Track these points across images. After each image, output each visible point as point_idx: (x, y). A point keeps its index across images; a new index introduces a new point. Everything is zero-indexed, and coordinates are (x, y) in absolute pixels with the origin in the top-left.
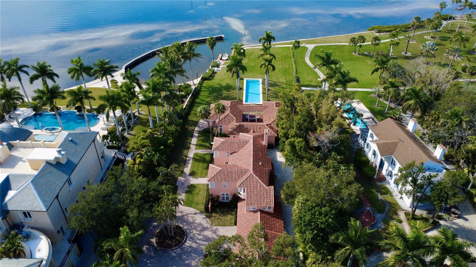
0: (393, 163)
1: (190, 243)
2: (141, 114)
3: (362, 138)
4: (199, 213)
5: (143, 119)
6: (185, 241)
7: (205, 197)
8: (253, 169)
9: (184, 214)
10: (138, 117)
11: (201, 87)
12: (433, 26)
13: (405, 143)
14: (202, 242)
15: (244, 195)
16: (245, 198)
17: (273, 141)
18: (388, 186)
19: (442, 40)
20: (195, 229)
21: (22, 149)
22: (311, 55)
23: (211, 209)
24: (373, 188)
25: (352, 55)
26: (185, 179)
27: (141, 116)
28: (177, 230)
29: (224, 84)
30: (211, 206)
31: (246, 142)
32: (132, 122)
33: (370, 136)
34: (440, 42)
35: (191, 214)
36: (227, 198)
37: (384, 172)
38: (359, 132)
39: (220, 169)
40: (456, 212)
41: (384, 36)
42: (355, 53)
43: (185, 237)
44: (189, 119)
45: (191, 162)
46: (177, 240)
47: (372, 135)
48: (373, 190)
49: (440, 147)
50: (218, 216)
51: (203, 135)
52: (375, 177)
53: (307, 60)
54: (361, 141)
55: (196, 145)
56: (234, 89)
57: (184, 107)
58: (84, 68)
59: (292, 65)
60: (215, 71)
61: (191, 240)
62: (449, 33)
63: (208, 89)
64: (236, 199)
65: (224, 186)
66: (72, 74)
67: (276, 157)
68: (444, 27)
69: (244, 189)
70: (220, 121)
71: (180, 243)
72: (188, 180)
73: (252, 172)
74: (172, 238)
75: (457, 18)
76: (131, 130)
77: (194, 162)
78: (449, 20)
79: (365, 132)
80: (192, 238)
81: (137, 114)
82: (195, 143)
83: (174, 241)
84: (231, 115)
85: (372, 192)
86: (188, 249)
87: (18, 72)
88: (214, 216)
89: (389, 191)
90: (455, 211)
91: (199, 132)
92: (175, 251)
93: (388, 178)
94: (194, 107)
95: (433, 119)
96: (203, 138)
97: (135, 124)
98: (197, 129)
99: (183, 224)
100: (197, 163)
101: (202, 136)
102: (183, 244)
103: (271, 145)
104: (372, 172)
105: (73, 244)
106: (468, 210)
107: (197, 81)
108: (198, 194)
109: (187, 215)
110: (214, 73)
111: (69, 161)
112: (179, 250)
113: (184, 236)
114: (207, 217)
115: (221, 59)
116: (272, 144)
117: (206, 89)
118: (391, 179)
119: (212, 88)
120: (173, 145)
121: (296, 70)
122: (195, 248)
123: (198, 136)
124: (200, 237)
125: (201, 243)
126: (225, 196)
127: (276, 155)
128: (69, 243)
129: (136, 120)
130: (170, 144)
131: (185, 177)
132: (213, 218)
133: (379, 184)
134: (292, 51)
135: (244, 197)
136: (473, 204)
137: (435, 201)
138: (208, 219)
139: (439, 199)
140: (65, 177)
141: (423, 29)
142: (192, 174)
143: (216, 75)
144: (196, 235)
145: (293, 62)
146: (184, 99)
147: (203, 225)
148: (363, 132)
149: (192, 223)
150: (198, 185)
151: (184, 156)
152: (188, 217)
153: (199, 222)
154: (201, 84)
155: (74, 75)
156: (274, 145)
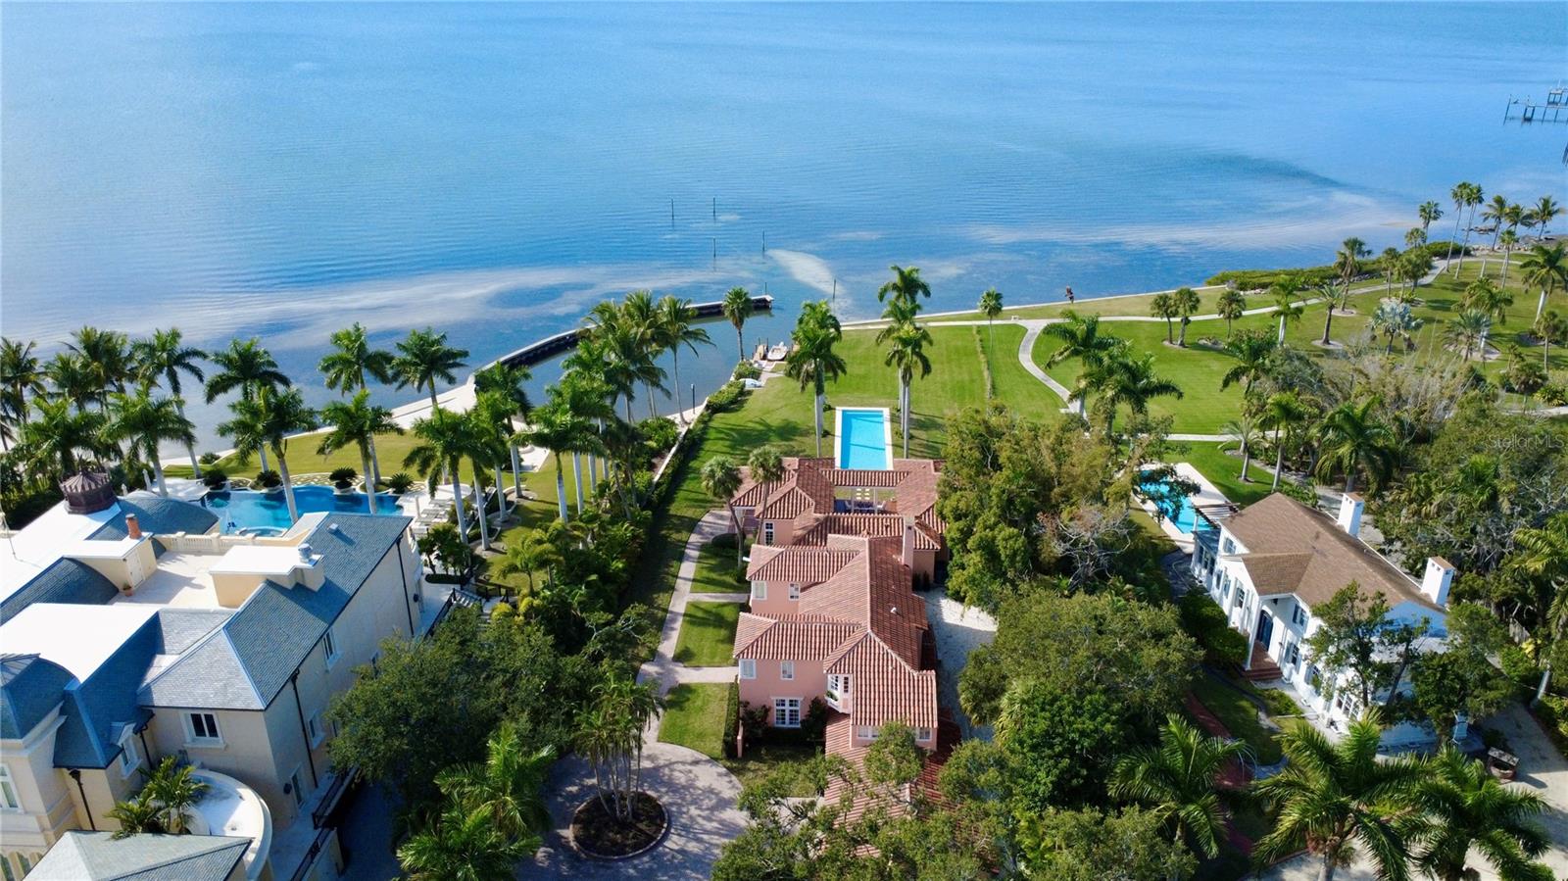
0: (1296, 619)
1: (682, 841)
2: (527, 498)
3: (1200, 561)
4: (707, 761)
5: (533, 512)
6: (665, 837)
7: (724, 719)
8: (872, 622)
9: (661, 762)
10: (518, 507)
11: (705, 430)
12: (1403, 266)
13: (1331, 558)
14: (716, 840)
15: (845, 700)
16: (849, 710)
17: (929, 566)
18: (1288, 693)
19: (1435, 308)
20: (696, 803)
21: (189, 558)
22: (1036, 346)
23: (744, 749)
24: (1242, 699)
25: (1164, 348)
26: (661, 671)
27: (526, 503)
28: (640, 805)
29: (775, 420)
30: (744, 739)
31: (850, 555)
32: (498, 521)
33: (1225, 548)
34: (1430, 313)
35: (683, 763)
36: (793, 714)
37: (1274, 653)
38: (1190, 548)
39: (773, 621)
40: (1505, 759)
41: (1257, 298)
42: (1171, 342)
43: (665, 825)
44: (671, 512)
45: (678, 624)
46: (641, 830)
47: (1231, 543)
48: (1244, 703)
49: (1437, 565)
50: (765, 768)
51: (716, 555)
52: (1248, 667)
53: (1026, 360)
54: (1199, 572)
55: (694, 580)
56: (806, 433)
57: (656, 478)
58: (370, 356)
59: (981, 372)
60: (747, 388)
61: (683, 833)
62: (1455, 290)
63: (727, 434)
64: (822, 715)
65: (784, 672)
66: (332, 373)
67: (938, 613)
68: (1441, 275)
69: (846, 679)
70: (766, 509)
71: (649, 842)
72: (670, 672)
73: (869, 631)
74: (624, 826)
75: (1478, 253)
76: (496, 540)
77: (689, 626)
78: (1452, 257)
79: (1208, 540)
80: (685, 827)
81: (513, 497)
82: (691, 576)
83: (631, 835)
84: (800, 491)
85: (1244, 710)
86: (673, 857)
87: (175, 368)
88: (753, 768)
89: (1293, 704)
90: (1501, 755)
91: (703, 548)
92: (636, 862)
93: (1287, 669)
94: (684, 481)
95: (1413, 495)
96: (713, 562)
97: (509, 523)
98: (694, 538)
99: (658, 791)
100: (696, 630)
101: (711, 558)
102: (660, 843)
103: (921, 577)
104: (1236, 647)
105: (326, 830)
106: (1544, 758)
107: (693, 415)
108: (701, 709)
109: (670, 765)
110: (743, 393)
111: (328, 586)
112: (646, 859)
113: (663, 821)
114: (731, 770)
115: (764, 357)
116: (926, 576)
117: (722, 436)
118: (1298, 671)
119: (739, 432)
120: (625, 575)
121: (993, 387)
122: (696, 855)
123: (700, 557)
124: (709, 826)
125: (714, 841)
126: (787, 708)
127: (939, 606)
128: (316, 827)
129: (513, 512)
130: (618, 571)
131: (662, 666)
132: (751, 775)
133: (1260, 686)
134: (978, 337)
135: (845, 706)
136: (1560, 741)
137: (1432, 705)
138: (734, 778)
139: (1439, 700)
140: (321, 625)
141: (1375, 280)
142: (684, 656)
143: (751, 398)
144: (700, 820)
145: (984, 366)
146: (654, 461)
147: (720, 792)
148: (1203, 542)
149: (683, 787)
150: (703, 685)
151: (658, 608)
152: (672, 770)
153: (707, 785)
154: (704, 421)
155: (338, 377)
156: (932, 578)
